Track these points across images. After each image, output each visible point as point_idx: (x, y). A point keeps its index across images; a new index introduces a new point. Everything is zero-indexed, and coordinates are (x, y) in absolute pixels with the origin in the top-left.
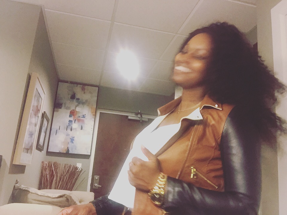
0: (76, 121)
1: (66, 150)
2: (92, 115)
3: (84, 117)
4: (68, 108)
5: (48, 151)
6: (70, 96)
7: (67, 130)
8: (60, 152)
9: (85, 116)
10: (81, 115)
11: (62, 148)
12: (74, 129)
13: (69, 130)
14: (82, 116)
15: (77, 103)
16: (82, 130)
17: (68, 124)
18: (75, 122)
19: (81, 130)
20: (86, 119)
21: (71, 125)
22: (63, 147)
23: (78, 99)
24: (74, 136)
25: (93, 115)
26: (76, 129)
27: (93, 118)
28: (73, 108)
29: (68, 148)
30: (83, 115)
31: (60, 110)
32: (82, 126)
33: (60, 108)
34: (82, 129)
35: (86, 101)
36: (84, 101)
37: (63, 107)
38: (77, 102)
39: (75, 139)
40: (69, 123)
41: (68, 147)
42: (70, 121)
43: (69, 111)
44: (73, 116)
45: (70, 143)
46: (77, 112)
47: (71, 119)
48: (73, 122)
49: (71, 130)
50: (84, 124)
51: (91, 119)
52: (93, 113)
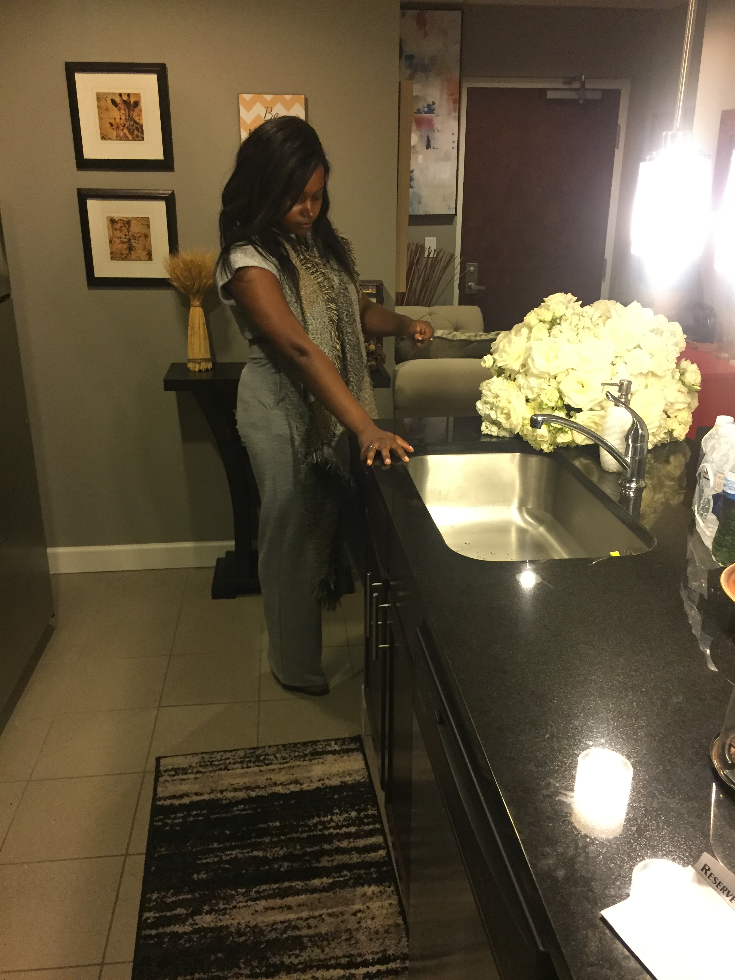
2: (451, 102)
3: (431, 109)
9: (434, 107)
10: (422, 105)
14: (426, 109)
16: (430, 150)
20: (437, 116)
23: (410, 58)
24: (412, 168)
25: (454, 101)
27: (455, 110)
30: (429, 106)
32: (428, 138)
34: (428, 146)
35: (433, 59)
36: (427, 61)
38: (410, 67)
39: (416, 174)
46: (414, 96)
50: (433, 131)
51: (449, 114)
52: (453, 94)
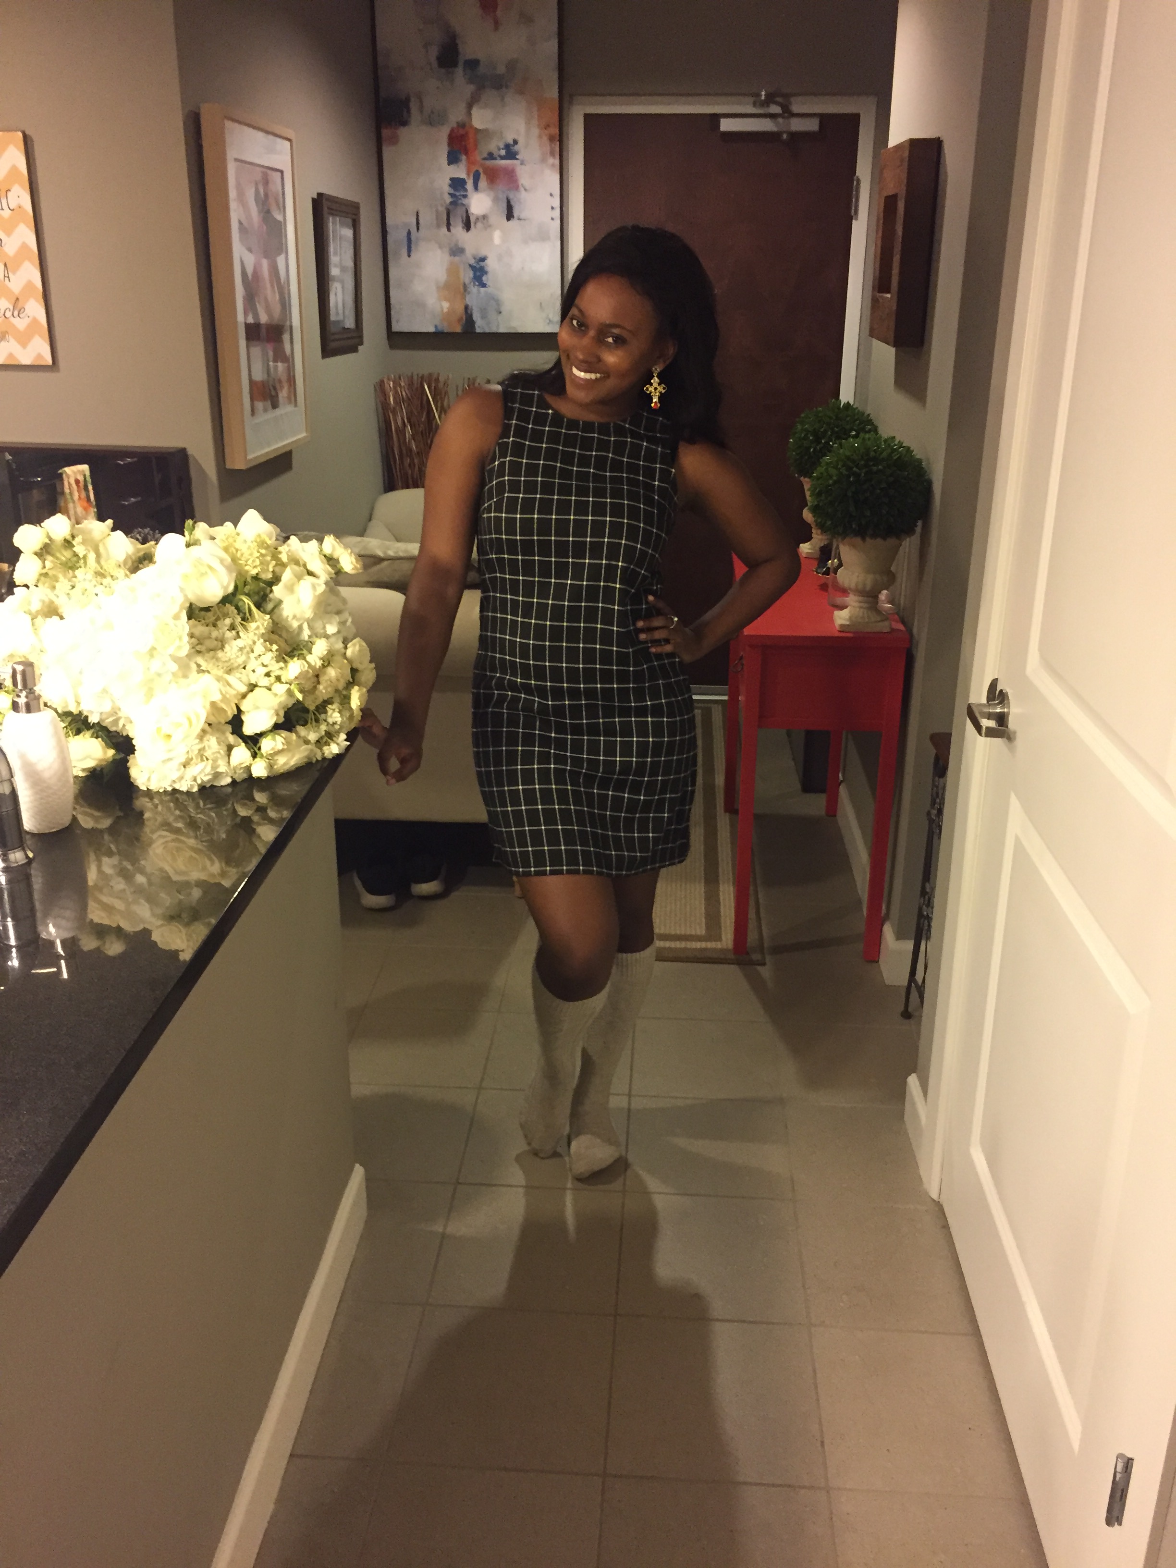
0: (483, 183)
1: (460, 320)
2: (545, 139)
3: (511, 154)
4: (433, 120)
5: (396, 328)
6: (434, 52)
7: (449, 230)
8: (440, 329)
9: (516, 148)
10: (495, 145)
11: (445, 310)
12: (477, 219)
13: (458, 229)
14: (503, 152)
15: (471, 88)
16: (513, 223)
17: (448, 200)
18: (476, 187)
19: (508, 219)
20: (522, 163)
21: (465, 201)
22: (446, 305)
23: (472, 64)
24: (483, 253)
25: (551, 139)
26: (484, 217)
27: (551, 154)
28: (456, 116)
29: (469, 312)
30: (507, 147)
31: (403, 132)
32: (508, 201)
33: (405, 123)
34: (510, 216)
35: (512, 66)
36: (501, 69)
37: (415, 115)
38: (471, 81)
39: (491, 264)
40: (452, 191)
41: (466, 307)
42: (457, 184)
43: (443, 133)
44: (464, 157)
45: (474, 289)
46: (477, 131)
47: (460, 171)
48: (470, 185)
49: (467, 226)
50: (517, 188)
51: (543, 160)
52: (547, 127)
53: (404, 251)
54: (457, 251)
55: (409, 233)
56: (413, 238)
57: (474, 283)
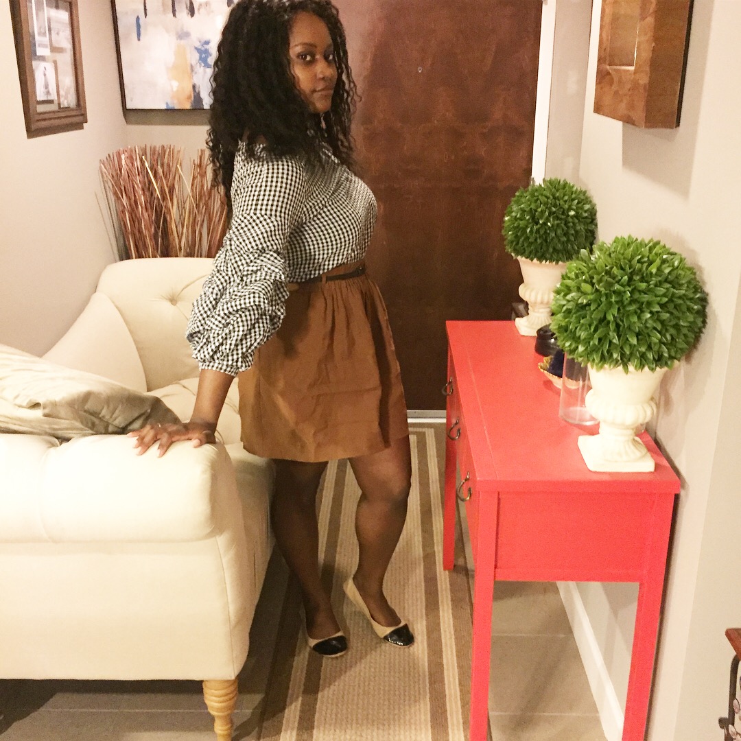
1: (189, 98)
13: (183, 13)
22: (175, 84)
24: (206, 38)
45: (200, 70)
53: (135, 35)
54: (183, 35)
55: (138, 18)
56: (141, 22)
57: (200, 64)
